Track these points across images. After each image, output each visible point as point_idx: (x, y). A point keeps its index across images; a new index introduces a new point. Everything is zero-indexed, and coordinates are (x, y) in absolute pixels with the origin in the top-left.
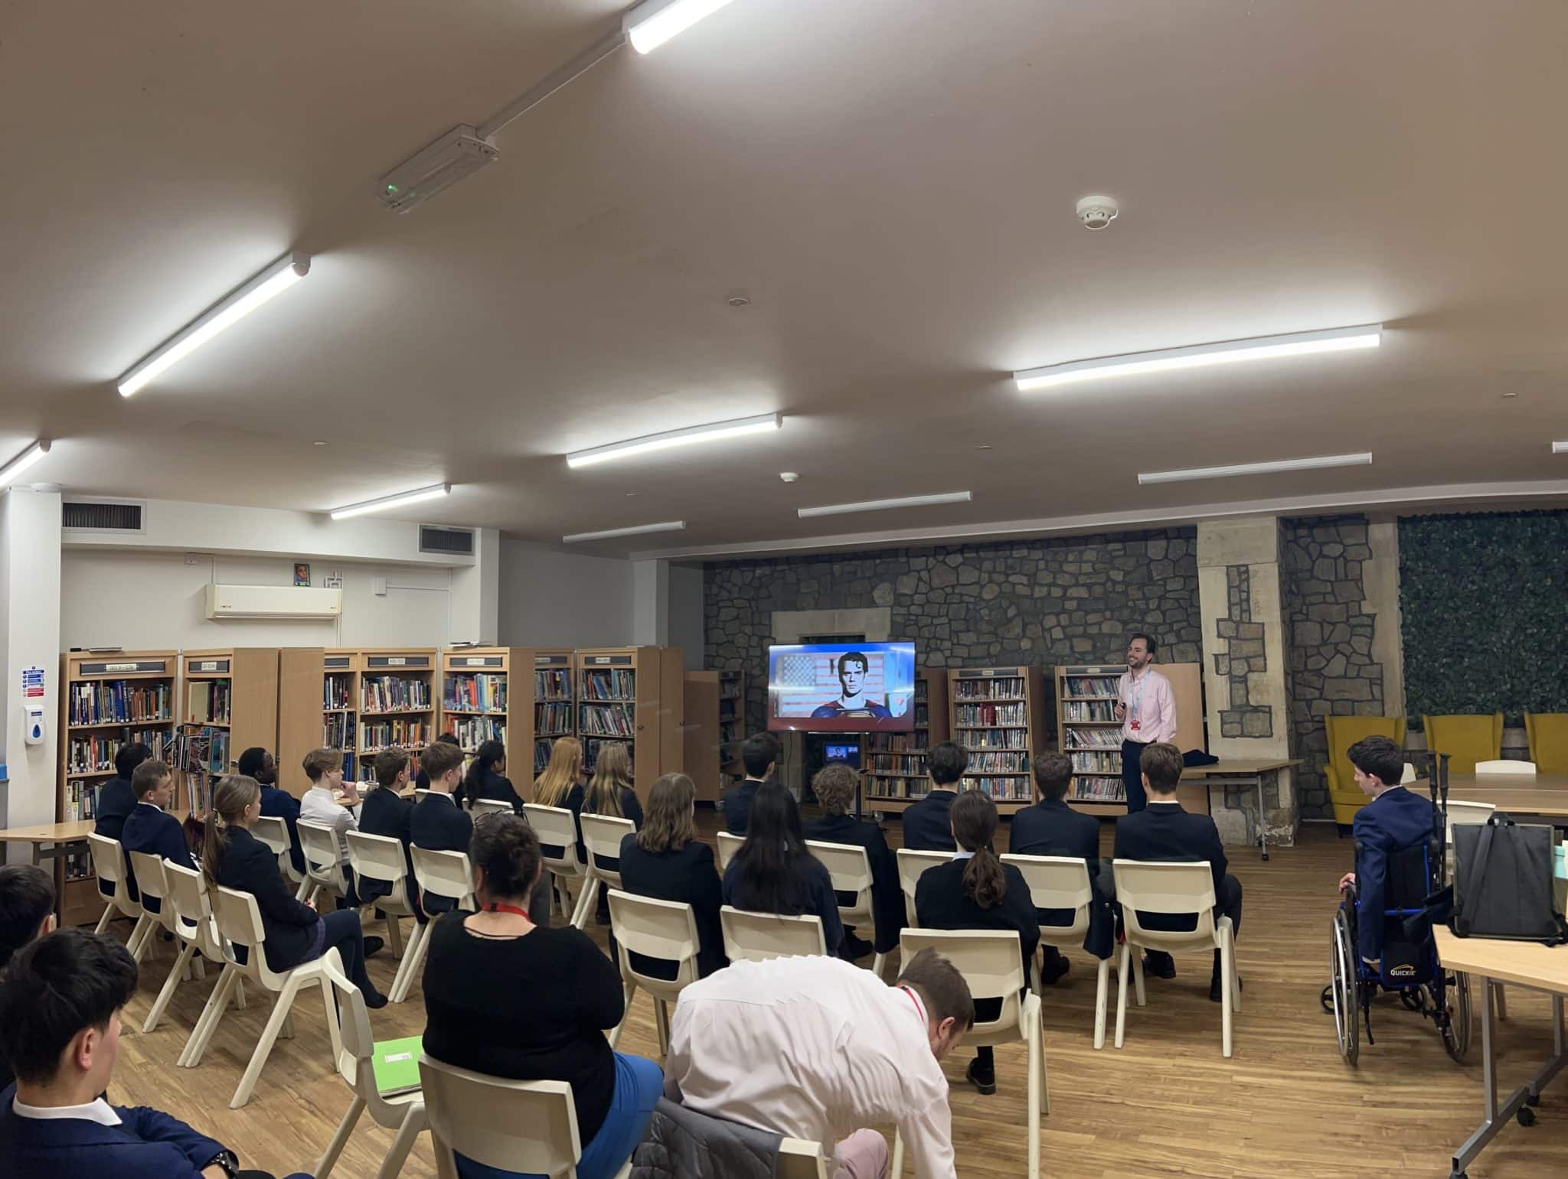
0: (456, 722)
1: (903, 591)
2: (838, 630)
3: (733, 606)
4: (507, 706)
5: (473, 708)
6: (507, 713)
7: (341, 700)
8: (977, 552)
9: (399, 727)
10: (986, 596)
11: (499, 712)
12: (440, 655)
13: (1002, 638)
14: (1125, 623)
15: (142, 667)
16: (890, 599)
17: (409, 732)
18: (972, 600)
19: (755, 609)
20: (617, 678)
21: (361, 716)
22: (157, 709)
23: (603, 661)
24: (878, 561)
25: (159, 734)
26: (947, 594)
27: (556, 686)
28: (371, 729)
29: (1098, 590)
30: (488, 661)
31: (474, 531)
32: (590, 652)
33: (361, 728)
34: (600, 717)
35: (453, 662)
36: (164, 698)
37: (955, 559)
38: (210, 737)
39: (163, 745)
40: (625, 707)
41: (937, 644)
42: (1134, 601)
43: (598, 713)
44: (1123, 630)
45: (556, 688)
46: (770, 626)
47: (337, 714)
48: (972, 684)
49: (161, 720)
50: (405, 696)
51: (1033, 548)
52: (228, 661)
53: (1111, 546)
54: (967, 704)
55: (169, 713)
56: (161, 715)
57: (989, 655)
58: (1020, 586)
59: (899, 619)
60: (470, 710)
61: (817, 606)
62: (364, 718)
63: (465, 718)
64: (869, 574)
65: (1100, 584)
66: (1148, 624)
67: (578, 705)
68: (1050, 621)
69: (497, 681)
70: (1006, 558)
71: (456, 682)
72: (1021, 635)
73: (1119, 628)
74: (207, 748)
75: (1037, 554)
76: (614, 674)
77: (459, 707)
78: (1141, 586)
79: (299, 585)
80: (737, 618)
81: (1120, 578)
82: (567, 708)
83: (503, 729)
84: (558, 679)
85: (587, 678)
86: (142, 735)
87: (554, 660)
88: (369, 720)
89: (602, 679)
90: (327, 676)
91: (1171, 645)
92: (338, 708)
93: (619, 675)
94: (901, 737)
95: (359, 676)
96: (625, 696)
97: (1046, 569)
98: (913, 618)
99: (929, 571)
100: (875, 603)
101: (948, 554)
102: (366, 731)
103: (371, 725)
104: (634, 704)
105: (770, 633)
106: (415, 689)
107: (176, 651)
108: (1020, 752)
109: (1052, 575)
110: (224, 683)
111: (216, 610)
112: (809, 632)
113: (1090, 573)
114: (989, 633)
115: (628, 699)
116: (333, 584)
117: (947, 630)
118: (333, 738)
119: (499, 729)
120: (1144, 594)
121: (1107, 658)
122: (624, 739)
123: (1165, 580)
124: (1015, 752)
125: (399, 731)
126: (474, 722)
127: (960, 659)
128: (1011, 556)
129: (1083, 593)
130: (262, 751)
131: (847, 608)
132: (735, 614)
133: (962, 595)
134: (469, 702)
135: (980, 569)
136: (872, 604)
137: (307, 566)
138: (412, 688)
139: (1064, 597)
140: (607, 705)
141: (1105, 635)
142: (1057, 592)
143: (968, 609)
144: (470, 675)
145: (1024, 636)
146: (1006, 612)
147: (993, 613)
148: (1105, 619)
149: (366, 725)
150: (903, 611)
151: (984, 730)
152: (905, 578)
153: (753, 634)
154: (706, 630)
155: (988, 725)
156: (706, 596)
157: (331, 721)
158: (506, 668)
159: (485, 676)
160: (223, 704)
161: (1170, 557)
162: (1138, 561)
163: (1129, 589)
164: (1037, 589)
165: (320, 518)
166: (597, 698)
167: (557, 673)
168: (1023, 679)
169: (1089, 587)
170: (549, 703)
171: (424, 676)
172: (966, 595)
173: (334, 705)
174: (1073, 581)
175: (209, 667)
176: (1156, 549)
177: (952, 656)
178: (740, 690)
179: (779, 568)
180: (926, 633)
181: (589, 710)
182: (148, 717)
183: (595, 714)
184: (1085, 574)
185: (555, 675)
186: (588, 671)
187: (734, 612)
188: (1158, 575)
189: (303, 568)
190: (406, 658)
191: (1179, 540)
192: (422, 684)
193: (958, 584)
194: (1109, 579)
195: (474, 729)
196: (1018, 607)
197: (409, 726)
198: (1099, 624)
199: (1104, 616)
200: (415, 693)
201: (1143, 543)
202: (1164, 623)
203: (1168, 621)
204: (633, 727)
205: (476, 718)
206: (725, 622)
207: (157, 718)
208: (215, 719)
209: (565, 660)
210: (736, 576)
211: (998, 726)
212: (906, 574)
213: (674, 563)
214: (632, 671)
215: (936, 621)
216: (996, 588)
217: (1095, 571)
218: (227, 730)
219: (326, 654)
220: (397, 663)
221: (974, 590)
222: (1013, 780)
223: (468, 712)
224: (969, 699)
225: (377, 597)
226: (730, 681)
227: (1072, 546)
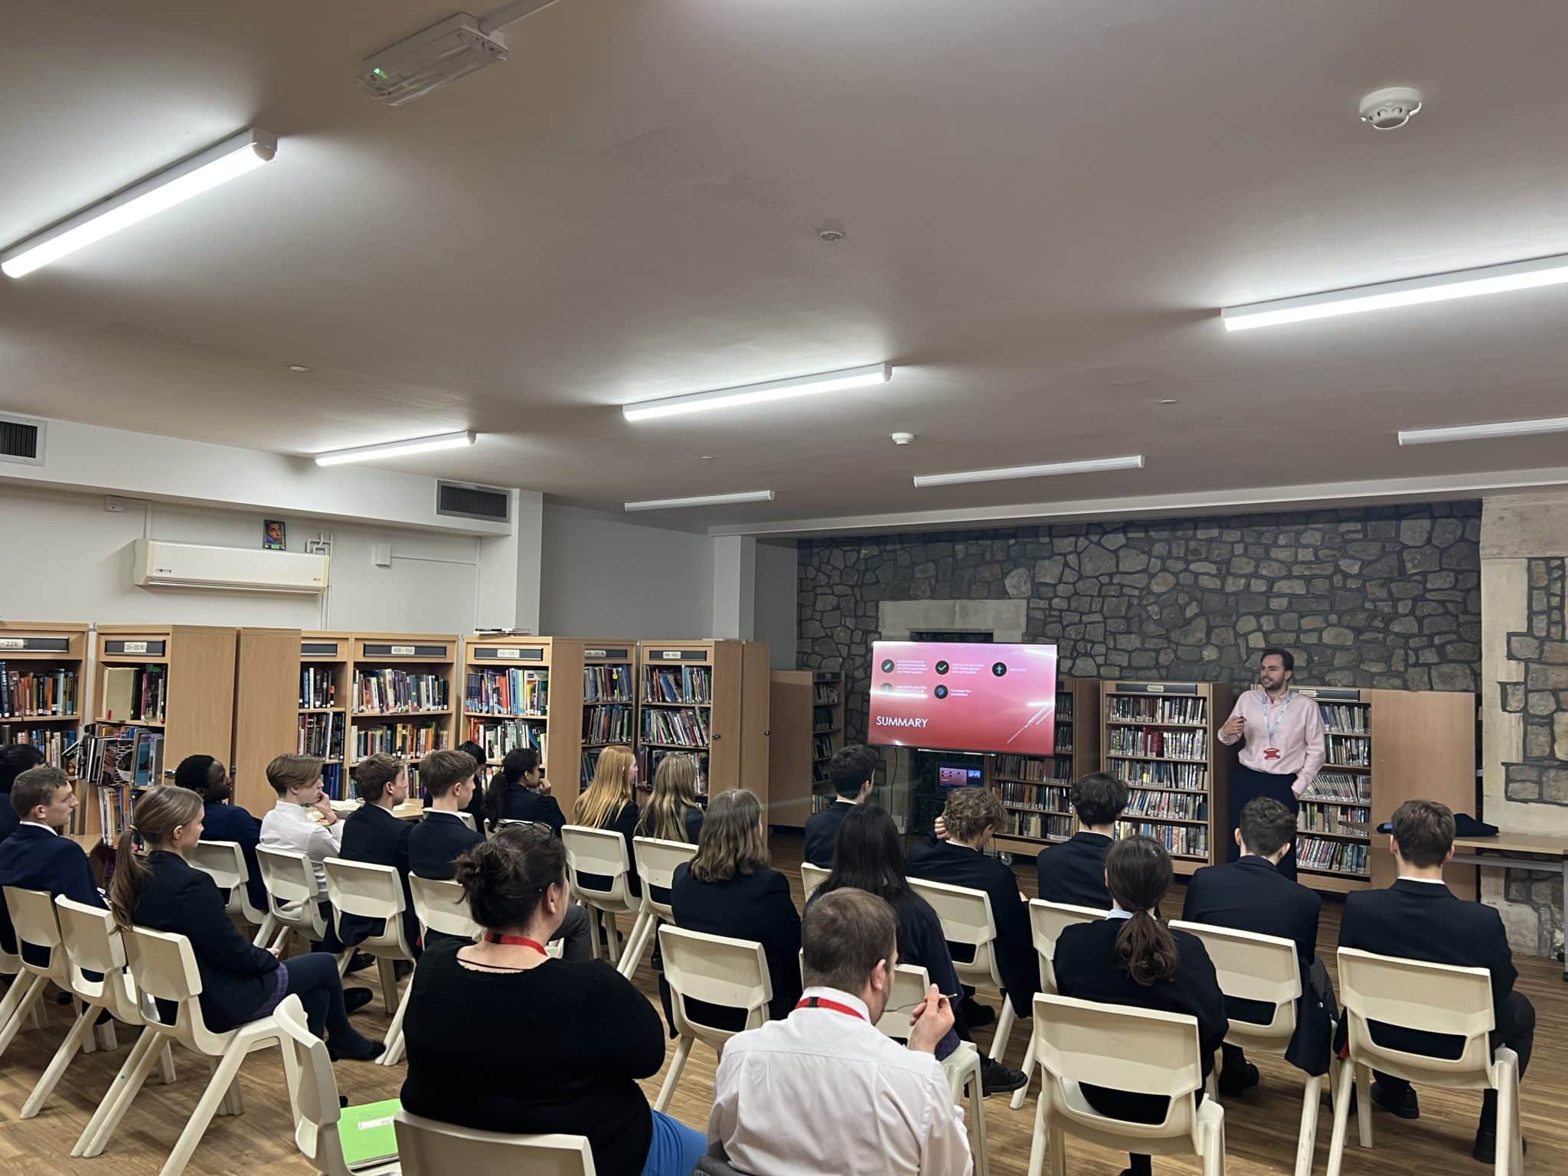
0: (482, 727)
1: (1042, 580)
2: (959, 625)
3: (833, 594)
4: (548, 708)
5: (504, 710)
6: (547, 717)
7: (325, 697)
8: (1146, 531)
9: (404, 732)
10: (1156, 588)
11: (538, 715)
12: (462, 644)
13: (1178, 644)
14: (1358, 631)
15: (30, 644)
16: (1026, 589)
17: (418, 739)
18: (1136, 593)
19: (859, 598)
20: (688, 676)
21: (353, 718)
22: (55, 701)
23: (672, 656)
24: (1012, 542)
25: (57, 734)
26: (1102, 585)
27: (613, 685)
28: (366, 734)
29: (1321, 586)
30: (524, 654)
31: (509, 492)
32: (656, 645)
33: (352, 733)
34: (667, 724)
35: (478, 653)
36: (66, 685)
37: (1116, 540)
38: (135, 739)
39: (62, 751)
40: (698, 712)
41: (1086, 647)
42: (1373, 601)
43: (665, 718)
44: (1356, 638)
45: (613, 688)
46: (877, 618)
47: (319, 715)
48: (1131, 701)
49: (60, 716)
50: (414, 694)
51: (1228, 527)
52: (164, 642)
53: (1344, 527)
54: (1125, 726)
55: (74, 708)
56: (61, 710)
57: (1157, 666)
58: (1206, 577)
59: (1039, 615)
60: (500, 712)
61: (933, 596)
62: (356, 721)
63: (493, 723)
64: (1000, 556)
65: (1326, 577)
66: (1397, 634)
67: (640, 709)
68: (1247, 624)
69: (536, 678)
70: (1187, 540)
71: (482, 677)
72: (1204, 642)
73: (1349, 638)
74: (131, 753)
75: (1232, 535)
76: (686, 672)
77: (485, 709)
78: (1386, 582)
79: (270, 548)
80: (837, 608)
81: (1355, 569)
82: (626, 713)
83: (542, 736)
84: (615, 677)
85: (652, 677)
86: (30, 735)
87: (610, 654)
88: (360, 722)
89: (671, 678)
90: (305, 666)
91: (1429, 666)
92: (321, 706)
93: (691, 673)
94: (1037, 763)
95: (350, 668)
96: (698, 698)
97: (1245, 554)
98: (1057, 614)
99: (1079, 554)
100: (1008, 594)
101: (1106, 533)
102: (359, 736)
103: (367, 729)
104: (709, 708)
105: (877, 627)
106: (427, 686)
107: (87, 625)
108: (1196, 795)
109: (1253, 563)
110: (157, 670)
111: (148, 574)
112: (922, 626)
113: (1311, 562)
114: (1159, 636)
115: (701, 702)
116: (317, 549)
117: (1100, 629)
118: (313, 744)
119: (536, 736)
120: (1390, 593)
121: (1327, 679)
122: (695, 750)
123: (1424, 574)
124: (1189, 794)
125: (404, 737)
126: (505, 727)
127: (1118, 668)
128: (1194, 538)
129: (1299, 588)
130: (210, 759)
131: (970, 598)
132: (835, 603)
133: (1122, 586)
134: (499, 703)
135: (1149, 554)
136: (1003, 594)
137: (282, 524)
138: (423, 684)
139: (1269, 593)
140: (677, 709)
141: (1327, 646)
142: (1259, 586)
143: (1130, 606)
144: (501, 670)
145: (1208, 642)
146: (1183, 609)
147: (1166, 611)
148: (1329, 625)
149: (359, 730)
150: (1043, 604)
151: (1148, 762)
152: (1046, 563)
153: (856, 629)
154: (799, 623)
155: (1152, 756)
156: (800, 580)
157: (310, 723)
158: (547, 661)
159: (521, 672)
160: (155, 697)
161: (1435, 542)
162: (1383, 548)
163: (1368, 585)
164: (1230, 580)
165: (301, 464)
166: (664, 700)
167: (615, 670)
168: (1205, 699)
169: (1308, 580)
170: (602, 706)
171: (440, 671)
172: (1128, 586)
173: (313, 706)
174: (1284, 573)
175: (136, 649)
176: (1413, 531)
177: (1106, 664)
178: (838, 695)
179: (888, 548)
180: (1072, 632)
181: (654, 714)
182: (41, 711)
183: (660, 719)
184: (1303, 563)
185: (611, 672)
186: (653, 668)
187: (834, 600)
188: (1415, 566)
189: (276, 526)
190: (416, 647)
191: (1451, 520)
192: (437, 679)
193: (1118, 572)
194: (1338, 570)
195: (505, 735)
196: (1200, 603)
197: (418, 731)
198: (1320, 631)
199: (1326, 621)
200: (428, 691)
201: (1394, 522)
202: (1420, 634)
203: (1426, 631)
204: (708, 736)
205: (506, 722)
206: (823, 612)
207: (54, 713)
208: (143, 717)
209: (624, 654)
210: (837, 558)
211: (1166, 757)
212: (1049, 558)
213: (761, 540)
214: (708, 669)
215: (1085, 619)
216: (1171, 578)
217: (1318, 560)
218: (161, 730)
219: (304, 638)
220: (404, 652)
221: (1141, 580)
222: (1183, 830)
223: (497, 715)
224: (1128, 720)
225: (377, 567)
226: (827, 684)
227: (1285, 525)
